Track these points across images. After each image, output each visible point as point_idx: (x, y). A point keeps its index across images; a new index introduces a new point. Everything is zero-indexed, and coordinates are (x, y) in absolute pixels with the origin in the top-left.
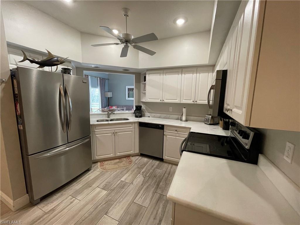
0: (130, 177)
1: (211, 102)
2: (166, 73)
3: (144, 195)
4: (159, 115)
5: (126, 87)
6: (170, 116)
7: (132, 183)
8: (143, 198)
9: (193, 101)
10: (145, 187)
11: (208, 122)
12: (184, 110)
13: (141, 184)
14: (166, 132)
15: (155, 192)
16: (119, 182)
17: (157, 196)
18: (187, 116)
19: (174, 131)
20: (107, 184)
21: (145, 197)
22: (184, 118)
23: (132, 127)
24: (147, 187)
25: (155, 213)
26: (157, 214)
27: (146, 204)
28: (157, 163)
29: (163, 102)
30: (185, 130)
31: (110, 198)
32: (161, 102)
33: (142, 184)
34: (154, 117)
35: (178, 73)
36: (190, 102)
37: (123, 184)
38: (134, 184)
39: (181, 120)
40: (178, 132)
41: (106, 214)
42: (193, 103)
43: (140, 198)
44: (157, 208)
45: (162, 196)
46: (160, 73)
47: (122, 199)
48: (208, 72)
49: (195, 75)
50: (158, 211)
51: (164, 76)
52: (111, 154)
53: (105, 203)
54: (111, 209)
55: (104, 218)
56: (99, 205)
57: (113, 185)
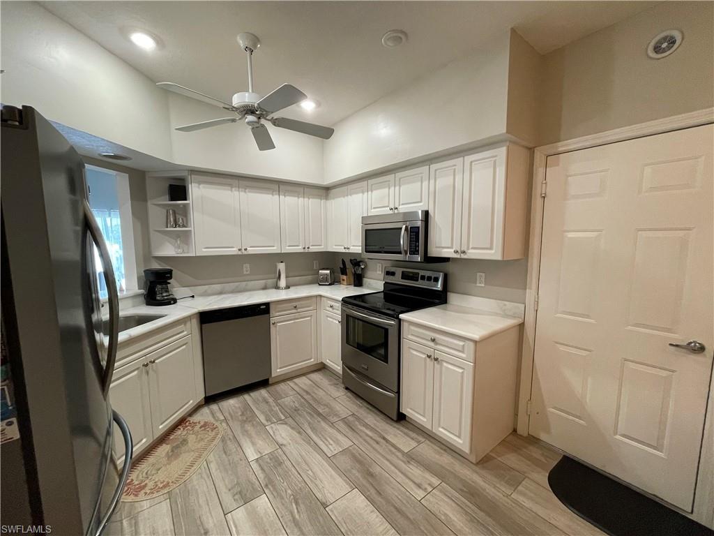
0: (260, 443)
2: (246, 187)
3: (327, 440)
4: (217, 287)
7: (281, 446)
8: (331, 442)
9: (303, 248)
10: (309, 431)
11: (327, 281)
12: (282, 267)
13: (297, 435)
15: (332, 425)
16: (255, 466)
17: (342, 426)
18: (286, 277)
19: (292, 309)
20: (237, 489)
21: (331, 439)
22: (283, 283)
23: (185, 333)
24: (313, 429)
25: (368, 439)
26: (371, 438)
27: (346, 443)
28: (263, 392)
29: (245, 253)
30: (309, 302)
31: (289, 492)
32: (240, 253)
33: (299, 433)
34: (205, 294)
35: (272, 191)
36: (299, 249)
37: (269, 460)
38: (285, 442)
39: (277, 287)
40: (299, 309)
41: (325, 505)
42: (302, 251)
43: (330, 446)
44: (361, 434)
45: (345, 420)
46: (231, 186)
47: (310, 472)
49: (301, 199)
50: (367, 435)
51: (242, 194)
52: (142, 440)
53: (297, 503)
54: (319, 496)
55: (332, 511)
56: (292, 513)
57: (254, 480)
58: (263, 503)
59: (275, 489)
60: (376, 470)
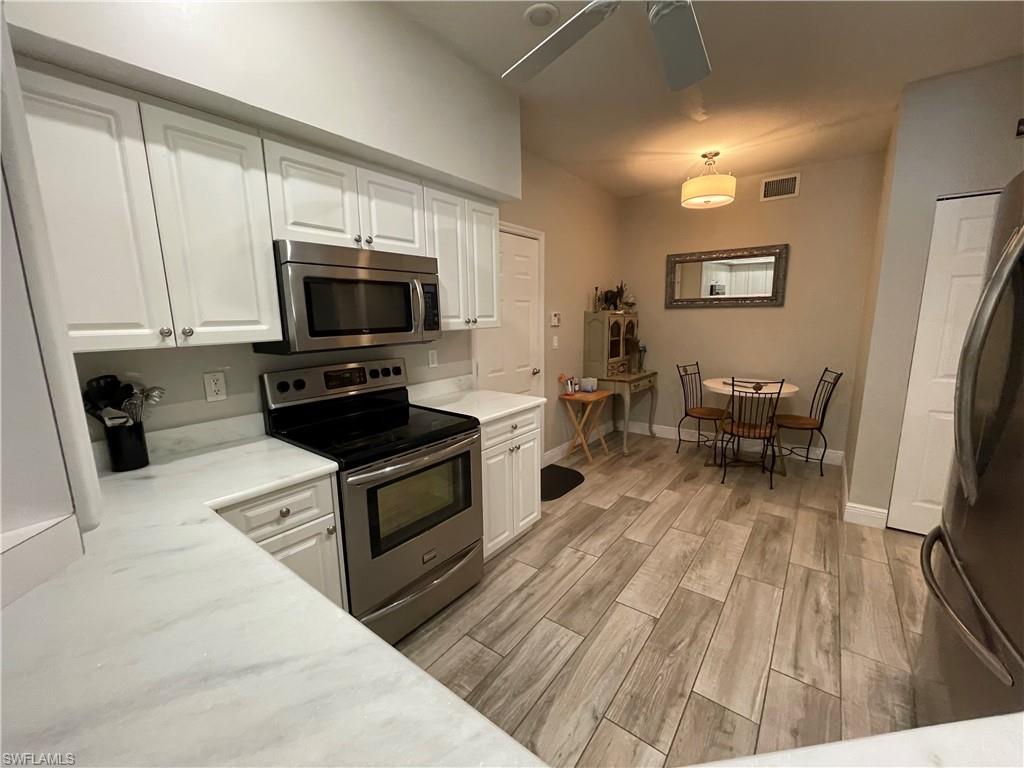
3: (550, 652)
7: (597, 719)
8: (551, 646)
10: (540, 686)
15: (507, 658)
16: (666, 738)
17: (505, 645)
21: (545, 647)
31: (667, 661)
37: (642, 718)
38: (588, 716)
43: (562, 643)
44: (519, 613)
53: (674, 647)
54: (649, 629)
56: (690, 644)
57: (687, 722)
58: (705, 685)
59: (678, 681)
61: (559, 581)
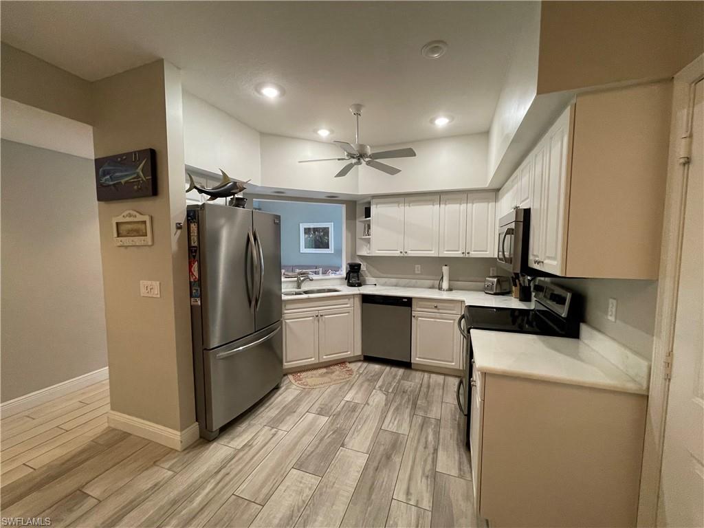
0: (360, 395)
1: (507, 254)
2: (410, 203)
3: (395, 419)
4: (394, 280)
5: (301, 224)
6: (416, 282)
7: (367, 403)
8: (396, 422)
9: (463, 253)
10: (393, 408)
11: (492, 289)
12: (445, 270)
13: (384, 403)
14: (417, 310)
15: (412, 415)
16: (343, 403)
17: (418, 419)
18: (450, 280)
19: (432, 308)
20: (323, 406)
21: (399, 421)
22: (445, 285)
23: (348, 305)
24: (397, 409)
25: (423, 440)
26: (426, 442)
27: (404, 429)
28: (401, 371)
29: (406, 255)
30: (452, 305)
31: (339, 426)
32: (402, 255)
33: (386, 405)
34: (384, 285)
35: (433, 202)
36: (458, 254)
37: (351, 405)
38: (371, 404)
39: (440, 288)
40: (439, 309)
41: (343, 445)
42: (462, 256)
43: (391, 424)
44: (424, 434)
45: (427, 419)
46: (398, 203)
47: (360, 427)
48: (487, 200)
49: (464, 205)
50: (426, 438)
51: (407, 208)
52: (312, 358)
53: (333, 433)
54: (347, 439)
55: (342, 450)
56: (325, 436)
57: (334, 408)
58: (324, 420)
59: (335, 420)
60: (397, 459)
61: (414, 462)
